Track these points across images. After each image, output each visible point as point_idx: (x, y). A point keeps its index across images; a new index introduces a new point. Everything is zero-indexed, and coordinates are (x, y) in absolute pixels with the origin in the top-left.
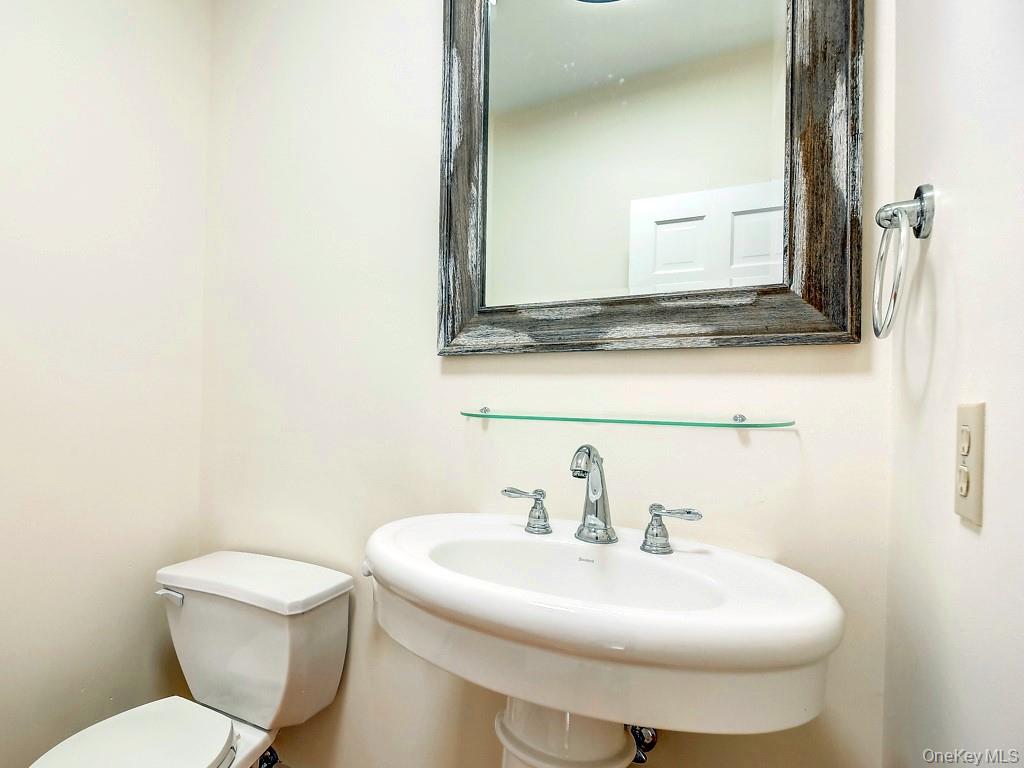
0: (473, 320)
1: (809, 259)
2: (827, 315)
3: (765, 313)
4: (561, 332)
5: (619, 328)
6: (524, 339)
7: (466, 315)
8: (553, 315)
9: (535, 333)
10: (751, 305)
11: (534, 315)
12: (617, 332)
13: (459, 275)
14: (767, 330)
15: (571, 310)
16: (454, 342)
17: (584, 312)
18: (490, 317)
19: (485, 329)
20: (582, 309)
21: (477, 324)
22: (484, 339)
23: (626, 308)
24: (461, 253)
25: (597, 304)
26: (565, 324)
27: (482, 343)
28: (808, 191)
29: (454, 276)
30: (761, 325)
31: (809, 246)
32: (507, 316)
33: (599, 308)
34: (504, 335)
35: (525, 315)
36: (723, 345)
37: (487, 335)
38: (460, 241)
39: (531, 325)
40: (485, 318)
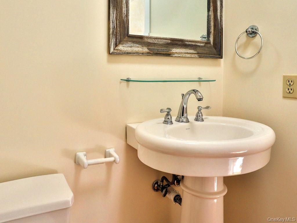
0: (125, 39)
1: (214, 36)
2: (216, 51)
3: (206, 49)
4: (158, 48)
5: (175, 49)
6: (145, 50)
7: (122, 37)
8: (156, 41)
9: (149, 48)
10: (204, 46)
11: (149, 41)
12: (174, 50)
13: (119, 18)
14: (206, 54)
15: (161, 40)
16: (117, 48)
17: (165, 42)
18: (132, 39)
19: (130, 44)
20: (165, 41)
21: (127, 41)
22: (130, 48)
23: (177, 42)
24: (119, 8)
25: (169, 40)
26: (159, 45)
27: (129, 49)
28: (214, 17)
29: (116, 18)
30: (205, 52)
31: (214, 32)
32: (139, 39)
33: (169, 41)
34: (138, 47)
35: (146, 40)
36: (200, 57)
37: (131, 47)
38: (119, 3)
39: (148, 45)
40: (131, 39)
